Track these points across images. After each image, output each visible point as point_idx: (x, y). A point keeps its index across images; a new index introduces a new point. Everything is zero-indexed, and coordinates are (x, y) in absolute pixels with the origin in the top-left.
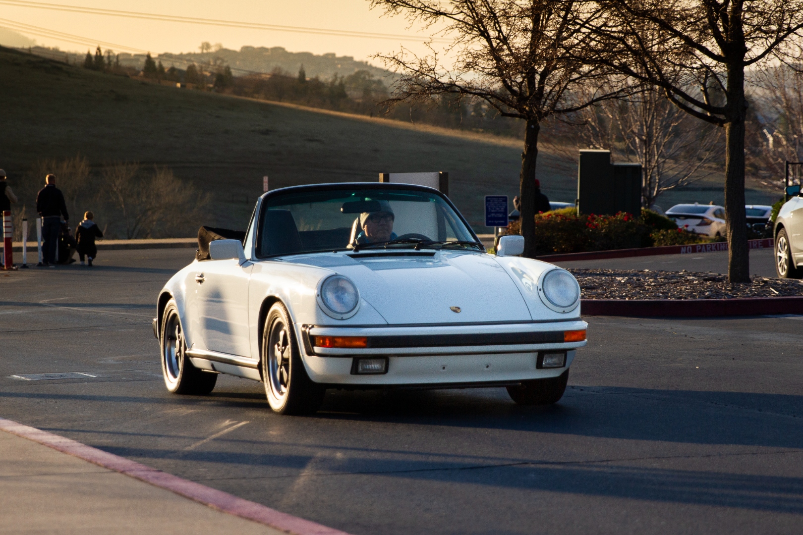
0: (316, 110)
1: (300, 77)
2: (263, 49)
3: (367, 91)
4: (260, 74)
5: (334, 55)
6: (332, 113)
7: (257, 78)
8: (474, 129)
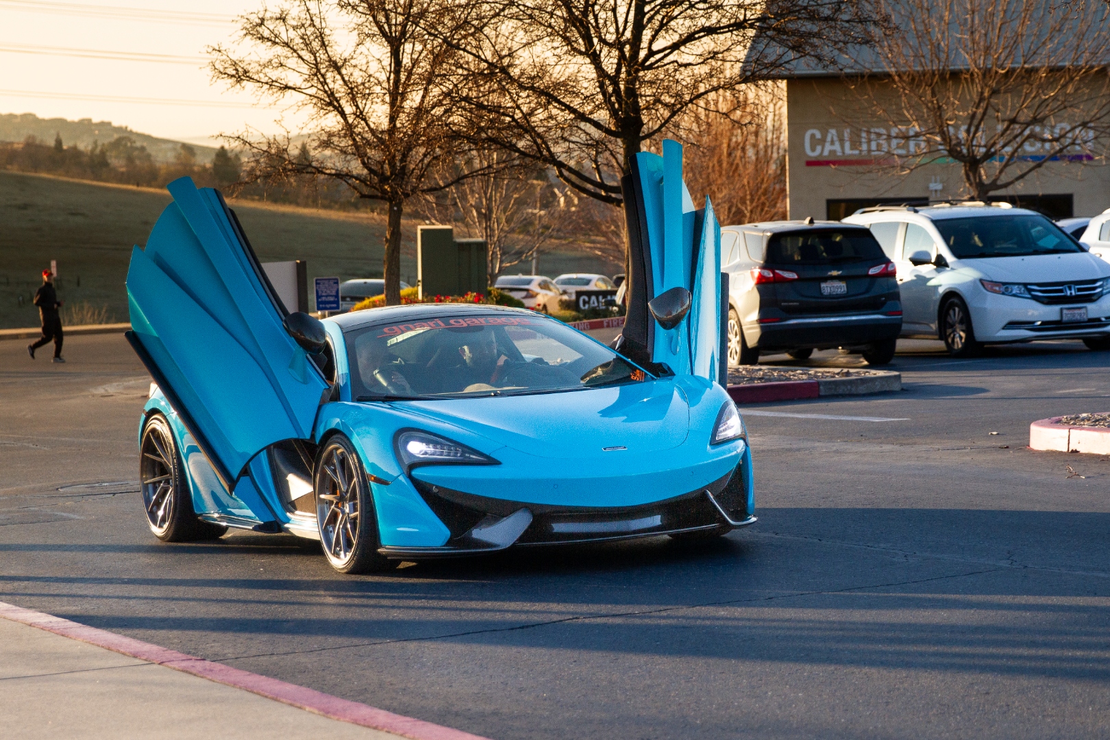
0: (76, 180)
1: (56, 145)
2: (11, 116)
3: (130, 160)
4: (12, 143)
5: (90, 120)
6: (95, 183)
7: (9, 147)
8: (249, 197)
